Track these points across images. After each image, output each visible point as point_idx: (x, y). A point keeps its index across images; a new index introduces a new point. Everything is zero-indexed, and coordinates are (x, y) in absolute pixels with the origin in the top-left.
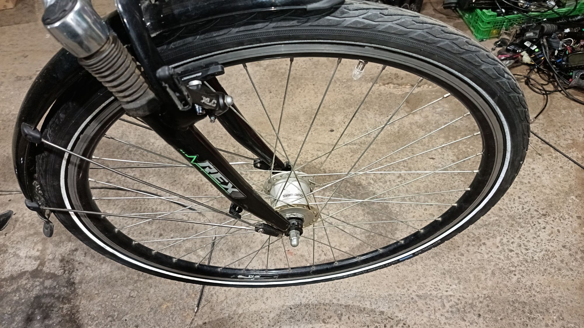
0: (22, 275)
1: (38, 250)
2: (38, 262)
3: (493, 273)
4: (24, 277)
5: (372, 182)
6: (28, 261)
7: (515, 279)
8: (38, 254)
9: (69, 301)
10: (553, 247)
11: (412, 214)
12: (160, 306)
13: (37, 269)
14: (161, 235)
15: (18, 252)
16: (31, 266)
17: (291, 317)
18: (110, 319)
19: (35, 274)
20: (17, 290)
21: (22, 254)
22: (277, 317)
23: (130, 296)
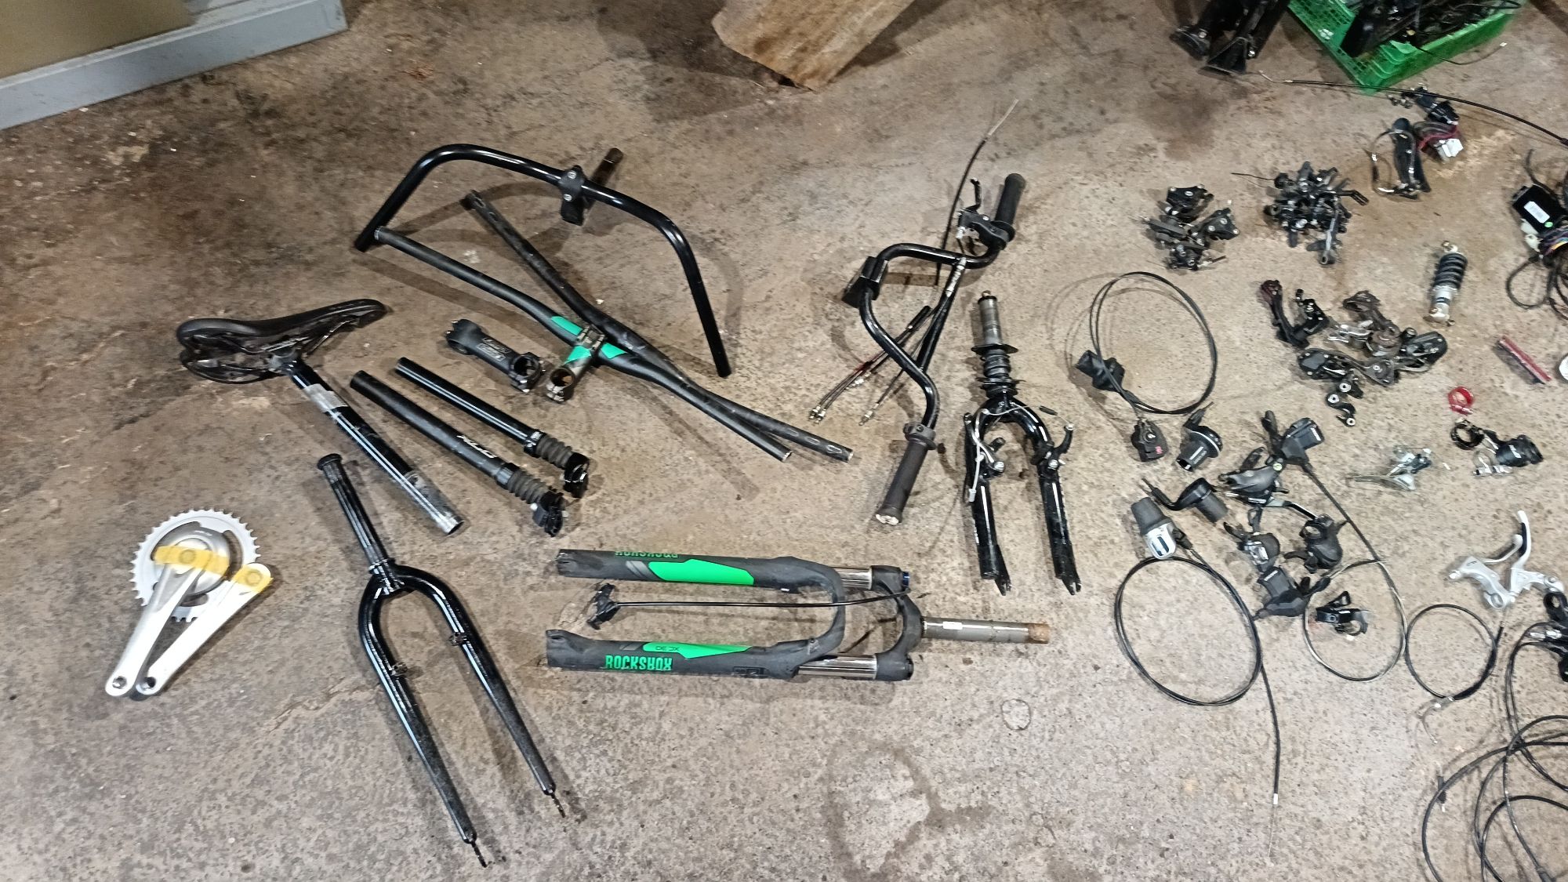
0: (913, 835)
1: (906, 778)
2: (924, 799)
4: (923, 835)
5: (1357, 451)
6: (905, 804)
8: (910, 784)
11: (1440, 494)
13: (932, 811)
15: (871, 796)
16: (918, 810)
17: (1373, 728)
19: (937, 821)
20: (928, 861)
21: (881, 795)
22: (1354, 737)
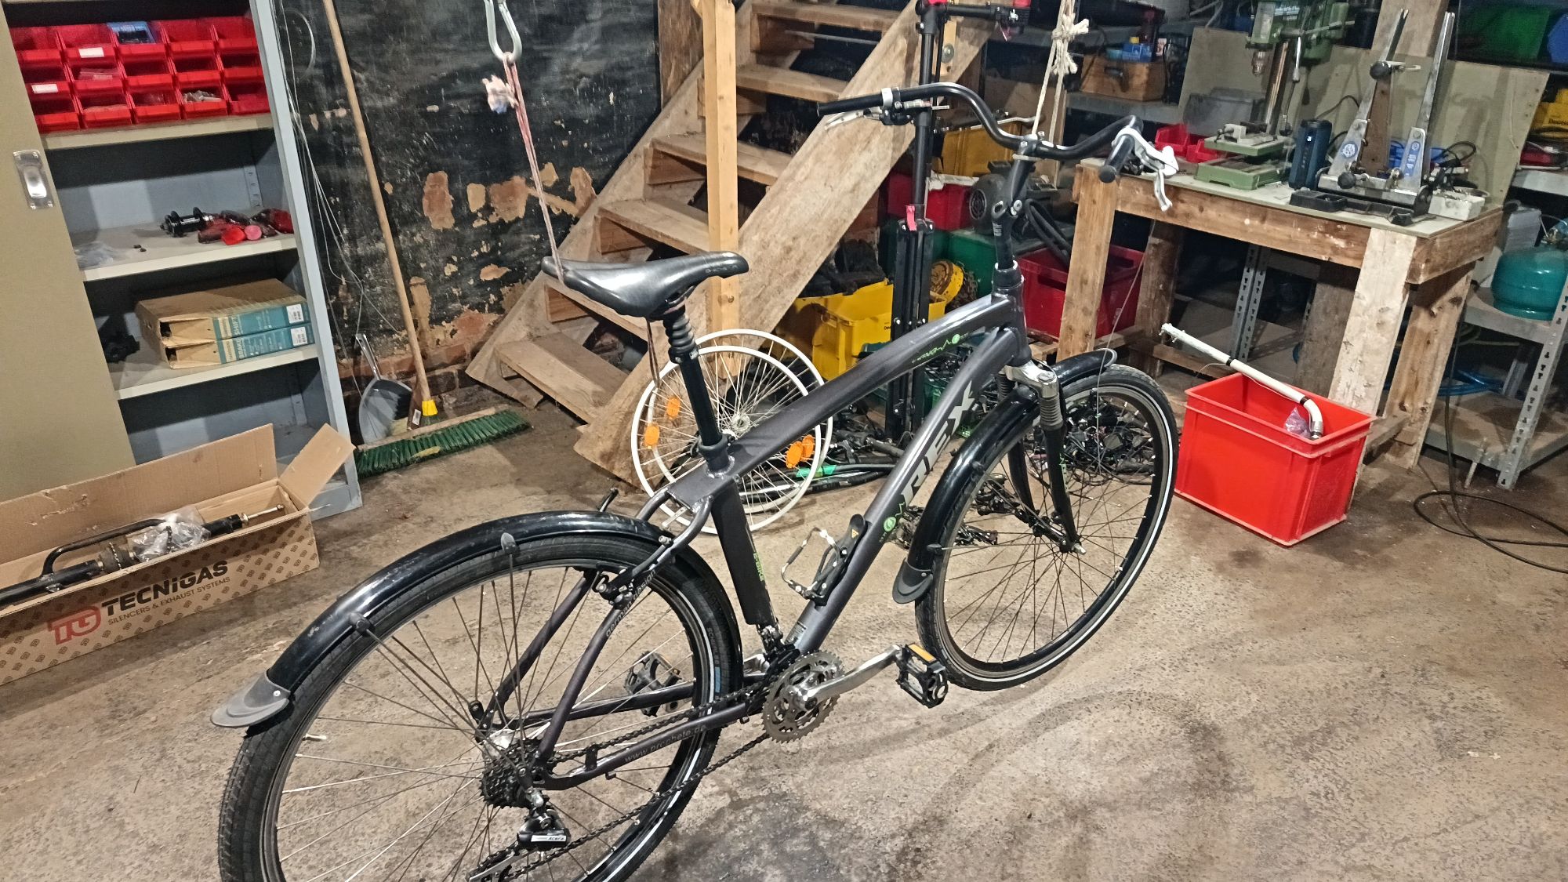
0: (720, 813)
2: (726, 795)
3: (1180, 632)
4: (727, 814)
6: (713, 800)
7: (1200, 630)
8: (716, 789)
9: (807, 808)
10: (1209, 597)
12: (911, 771)
13: (732, 801)
14: (845, 719)
16: (724, 801)
18: (870, 803)
19: (737, 805)
20: (731, 826)
23: (871, 778)
